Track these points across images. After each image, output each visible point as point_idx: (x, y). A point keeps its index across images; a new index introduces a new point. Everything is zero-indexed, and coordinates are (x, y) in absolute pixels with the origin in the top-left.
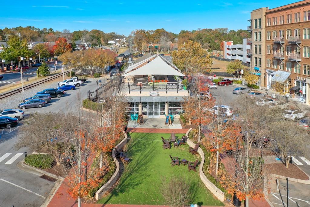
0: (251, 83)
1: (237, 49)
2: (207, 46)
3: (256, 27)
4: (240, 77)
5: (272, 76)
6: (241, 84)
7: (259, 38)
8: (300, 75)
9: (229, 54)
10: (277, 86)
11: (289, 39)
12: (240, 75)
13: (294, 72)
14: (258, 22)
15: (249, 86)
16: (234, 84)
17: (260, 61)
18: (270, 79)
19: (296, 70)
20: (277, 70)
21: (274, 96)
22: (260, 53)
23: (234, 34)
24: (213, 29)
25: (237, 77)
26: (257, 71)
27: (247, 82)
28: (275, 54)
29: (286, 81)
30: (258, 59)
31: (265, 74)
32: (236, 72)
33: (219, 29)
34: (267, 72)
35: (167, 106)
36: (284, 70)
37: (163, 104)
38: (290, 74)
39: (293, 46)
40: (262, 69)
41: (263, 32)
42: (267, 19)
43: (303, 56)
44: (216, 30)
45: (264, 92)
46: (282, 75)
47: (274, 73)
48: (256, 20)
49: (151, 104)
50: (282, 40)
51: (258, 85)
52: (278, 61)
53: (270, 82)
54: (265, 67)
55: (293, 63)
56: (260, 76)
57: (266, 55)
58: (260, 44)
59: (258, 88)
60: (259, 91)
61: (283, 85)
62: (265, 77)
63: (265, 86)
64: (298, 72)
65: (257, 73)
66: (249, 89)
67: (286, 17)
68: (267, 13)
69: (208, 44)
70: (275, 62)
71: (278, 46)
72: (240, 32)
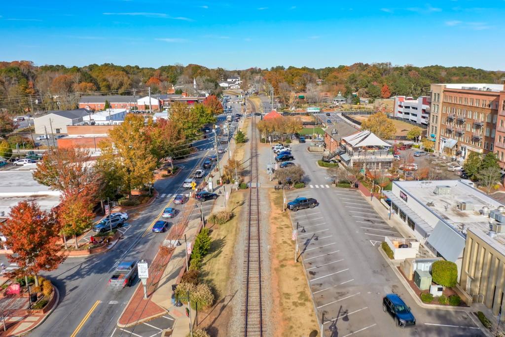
0: (428, 148)
1: (411, 108)
2: (364, 92)
3: (435, 100)
4: (418, 142)
5: (445, 142)
6: (419, 148)
7: (436, 110)
8: (464, 143)
9: (401, 112)
10: (448, 150)
11: (459, 116)
12: (418, 140)
13: (460, 140)
14: (437, 97)
15: (426, 150)
16: (412, 148)
17: (436, 130)
18: (443, 145)
19: (462, 139)
20: (449, 138)
21: (444, 158)
22: (436, 123)
23: (401, 75)
24: (369, 64)
25: (415, 141)
26: (433, 137)
27: (424, 147)
28: (448, 125)
29: (454, 147)
30: (434, 128)
31: (440, 140)
32: (415, 138)
33: (379, 64)
34: (441, 138)
35: (380, 164)
36: (454, 138)
37: (378, 163)
38: (457, 141)
39: (461, 122)
40: (437, 136)
41: (440, 105)
42: (445, 96)
43: (467, 130)
44: (374, 66)
45: (437, 155)
46: (452, 142)
47: (446, 140)
48: (435, 94)
49: (371, 163)
50: (454, 116)
51: (433, 149)
52: (450, 131)
53: (443, 147)
54: (440, 135)
55: (460, 135)
56: (435, 141)
57: (442, 126)
58: (436, 115)
59: (433, 151)
60: (434, 153)
61: (451, 150)
62: (439, 143)
63: (439, 150)
64: (463, 141)
65: (433, 140)
66: (426, 152)
67: (458, 98)
68: (445, 91)
69: (366, 90)
70: (448, 132)
71: (450, 120)
72: (409, 71)
